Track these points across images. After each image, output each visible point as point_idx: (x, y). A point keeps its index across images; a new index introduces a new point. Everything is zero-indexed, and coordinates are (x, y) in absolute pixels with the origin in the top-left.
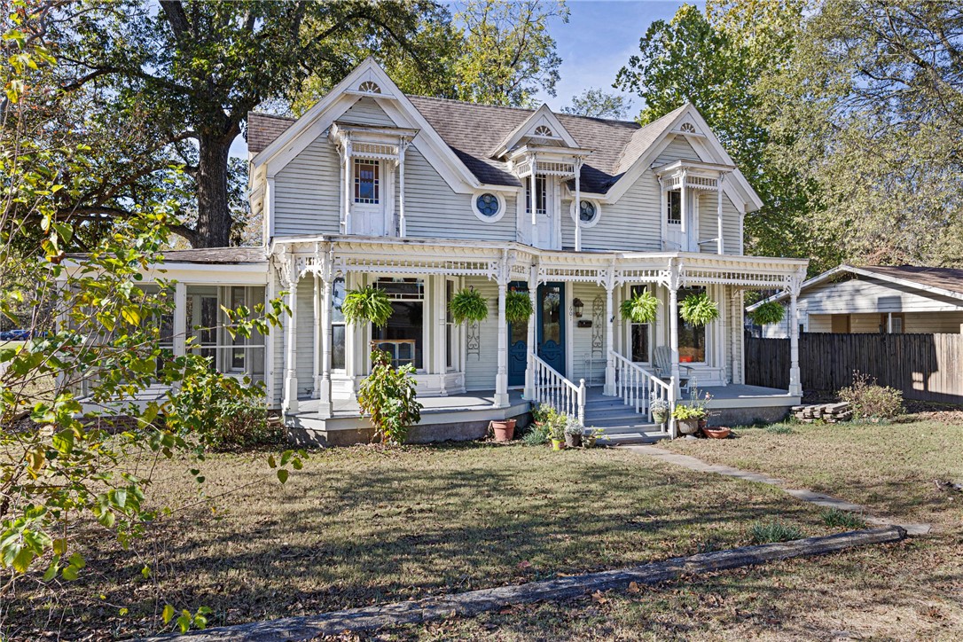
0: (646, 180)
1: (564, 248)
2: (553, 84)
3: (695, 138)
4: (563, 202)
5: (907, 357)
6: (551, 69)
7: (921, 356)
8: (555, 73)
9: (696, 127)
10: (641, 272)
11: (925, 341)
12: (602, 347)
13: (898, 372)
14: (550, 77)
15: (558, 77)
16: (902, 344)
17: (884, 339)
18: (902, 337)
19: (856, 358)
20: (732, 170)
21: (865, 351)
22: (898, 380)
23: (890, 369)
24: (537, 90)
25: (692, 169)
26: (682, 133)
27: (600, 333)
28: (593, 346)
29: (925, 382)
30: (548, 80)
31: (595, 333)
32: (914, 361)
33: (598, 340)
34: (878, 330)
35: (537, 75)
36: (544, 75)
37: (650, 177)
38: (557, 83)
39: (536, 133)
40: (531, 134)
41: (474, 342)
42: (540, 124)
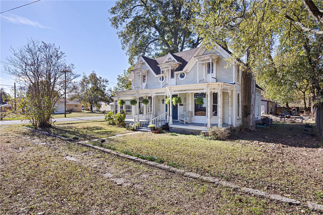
33: (185, 109)
39: (168, 60)
40: (167, 61)
41: (159, 109)
42: (169, 58)
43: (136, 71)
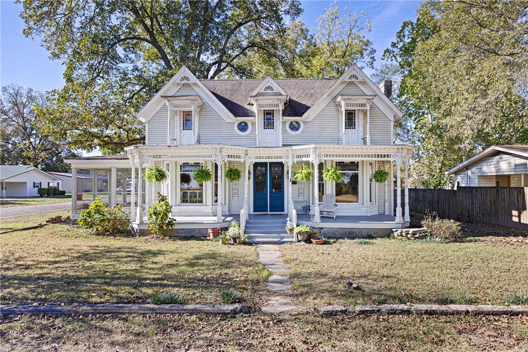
0: (330, 108)
1: (283, 145)
2: (372, 63)
3: (360, 82)
4: (283, 122)
5: (511, 202)
6: (371, 56)
7: (518, 201)
8: (373, 58)
9: (358, 76)
10: (303, 155)
11: (520, 192)
12: (304, 194)
13: (506, 211)
14: (370, 60)
15: (375, 60)
16: (508, 193)
17: (498, 190)
18: (508, 189)
19: (484, 201)
20: (374, 97)
21: (488, 198)
22: (506, 216)
23: (501, 209)
24: (364, 67)
25: (349, 99)
26: (350, 80)
27: (303, 187)
28: (299, 194)
29: (519, 217)
30: (369, 62)
31: (300, 187)
32: (515, 204)
33: (301, 191)
34: (494, 185)
35: (364, 60)
36: (367, 59)
37: (332, 105)
38: (374, 63)
39: (265, 90)
40: (262, 91)
41: (236, 191)
42: (267, 85)
43: (177, 100)
